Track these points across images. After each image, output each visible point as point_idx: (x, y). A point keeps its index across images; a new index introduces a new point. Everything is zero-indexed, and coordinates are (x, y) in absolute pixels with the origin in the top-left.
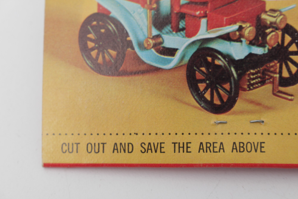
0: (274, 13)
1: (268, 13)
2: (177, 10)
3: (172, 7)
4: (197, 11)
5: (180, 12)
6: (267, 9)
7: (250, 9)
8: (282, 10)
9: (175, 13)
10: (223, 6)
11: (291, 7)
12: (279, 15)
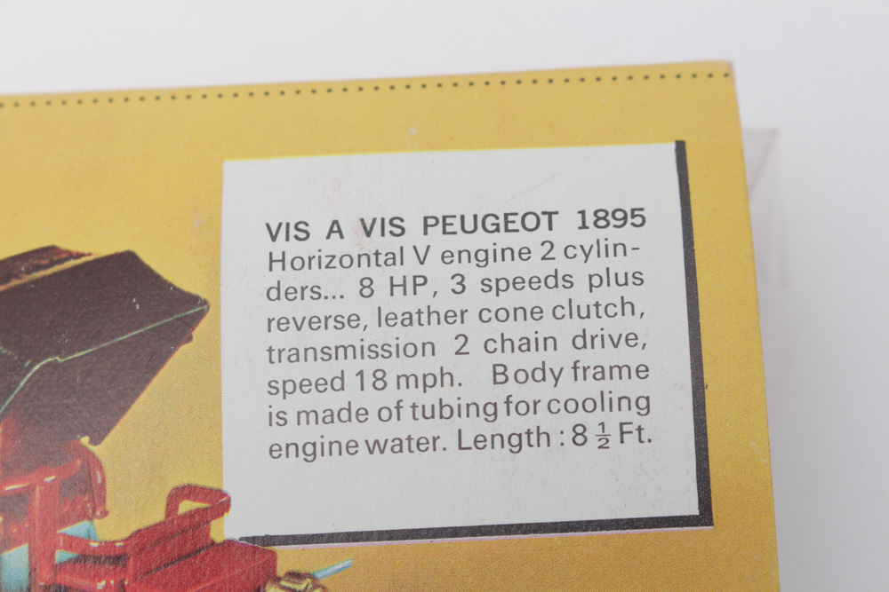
0: (299, 583)
1: (283, 583)
2: (45, 577)
3: (32, 570)
4: (100, 581)
5: (54, 584)
6: (281, 572)
7: (237, 571)
8: (319, 575)
9: (41, 587)
10: (167, 565)
11: (340, 566)
12: (310, 586)
